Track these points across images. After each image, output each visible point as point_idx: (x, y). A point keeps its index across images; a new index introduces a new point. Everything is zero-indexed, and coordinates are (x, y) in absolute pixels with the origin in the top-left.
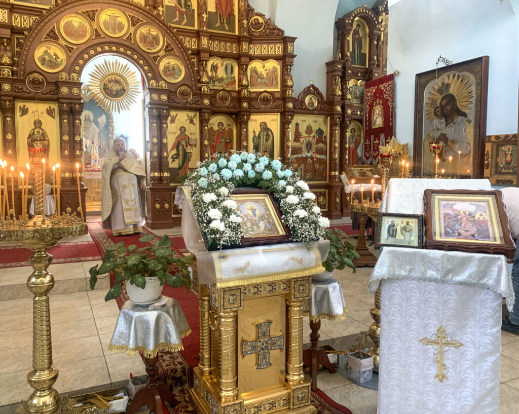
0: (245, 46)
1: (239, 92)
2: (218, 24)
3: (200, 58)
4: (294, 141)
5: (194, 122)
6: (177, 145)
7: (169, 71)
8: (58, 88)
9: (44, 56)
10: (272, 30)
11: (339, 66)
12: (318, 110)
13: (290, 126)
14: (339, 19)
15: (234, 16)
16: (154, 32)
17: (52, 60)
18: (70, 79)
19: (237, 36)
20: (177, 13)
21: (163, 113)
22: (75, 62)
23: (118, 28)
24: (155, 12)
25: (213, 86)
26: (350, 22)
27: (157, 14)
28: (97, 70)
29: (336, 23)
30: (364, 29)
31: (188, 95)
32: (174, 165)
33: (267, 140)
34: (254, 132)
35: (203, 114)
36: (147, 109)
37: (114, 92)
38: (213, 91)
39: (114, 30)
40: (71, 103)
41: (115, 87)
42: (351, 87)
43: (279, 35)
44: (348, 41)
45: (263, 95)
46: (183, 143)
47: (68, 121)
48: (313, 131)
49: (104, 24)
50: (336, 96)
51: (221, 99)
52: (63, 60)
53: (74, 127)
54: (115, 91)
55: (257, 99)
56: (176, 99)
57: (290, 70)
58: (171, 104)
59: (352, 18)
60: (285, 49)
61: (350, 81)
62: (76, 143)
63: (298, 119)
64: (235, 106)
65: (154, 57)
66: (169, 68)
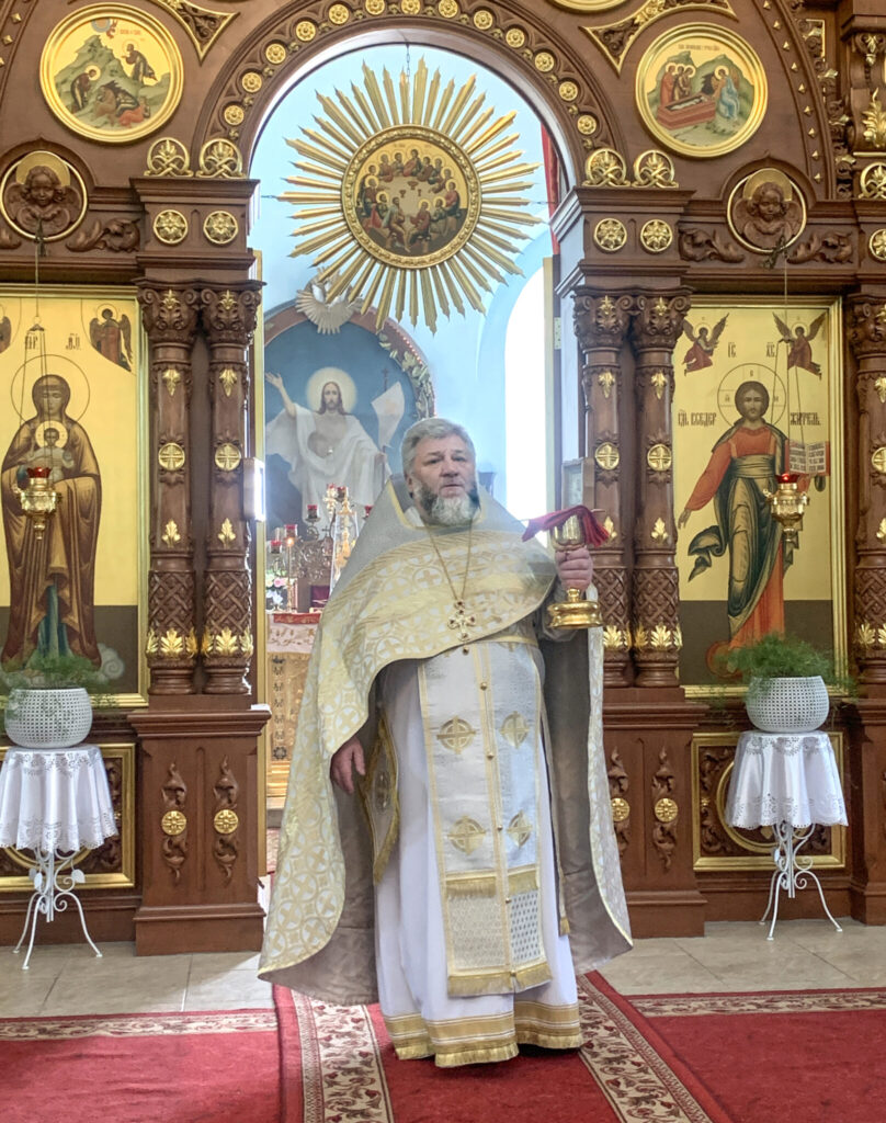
5: (816, 359)
6: (721, 483)
8: (142, 213)
9: (83, 65)
17: (122, 84)
18: (194, 166)
21: (653, 313)
22: (225, 88)
28: (326, 118)
32: (704, 585)
35: (866, 309)
36: (568, 304)
37: (408, 225)
40: (199, 286)
41: (417, 201)
46: (754, 468)
47: (187, 372)
52: (167, 77)
53: (212, 404)
54: (413, 221)
56: (717, 243)
58: (695, 268)
62: (221, 481)
65: (611, 32)
66: (688, 83)
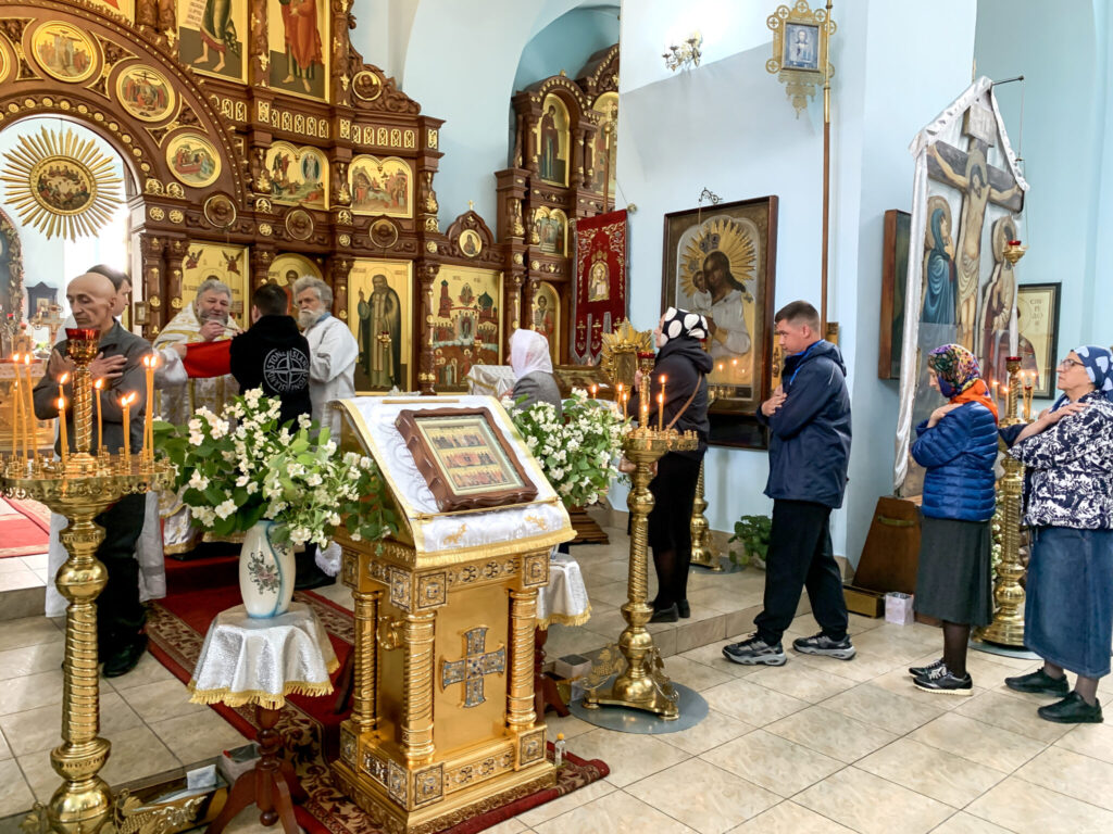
0: (344, 127)
1: (331, 214)
2: (290, 79)
3: (253, 142)
4: (440, 315)
5: (238, 269)
7: (187, 162)
10: (396, 100)
11: (520, 181)
12: (482, 259)
13: (432, 286)
14: (518, 92)
15: (323, 66)
16: (157, 79)
19: (327, 105)
20: (205, 46)
21: (175, 247)
23: (75, 64)
24: (159, 40)
25: (278, 199)
26: (539, 100)
27: (161, 44)
28: (23, 147)
29: (513, 99)
30: (562, 115)
31: (228, 213)
33: (387, 310)
34: (361, 293)
35: (258, 253)
36: (137, 238)
37: (63, 197)
38: (278, 209)
39: (65, 67)
41: (66, 187)
42: (538, 220)
43: (410, 112)
44: (535, 135)
45: (379, 223)
48: (473, 298)
49: (42, 51)
50: (515, 235)
51: (295, 224)
54: (65, 195)
55: (367, 231)
56: (201, 221)
57: (432, 180)
58: (192, 230)
59: (541, 94)
60: (422, 139)
61: (538, 210)
63: (446, 273)
64: (323, 240)
65: (156, 131)
66: (188, 156)
